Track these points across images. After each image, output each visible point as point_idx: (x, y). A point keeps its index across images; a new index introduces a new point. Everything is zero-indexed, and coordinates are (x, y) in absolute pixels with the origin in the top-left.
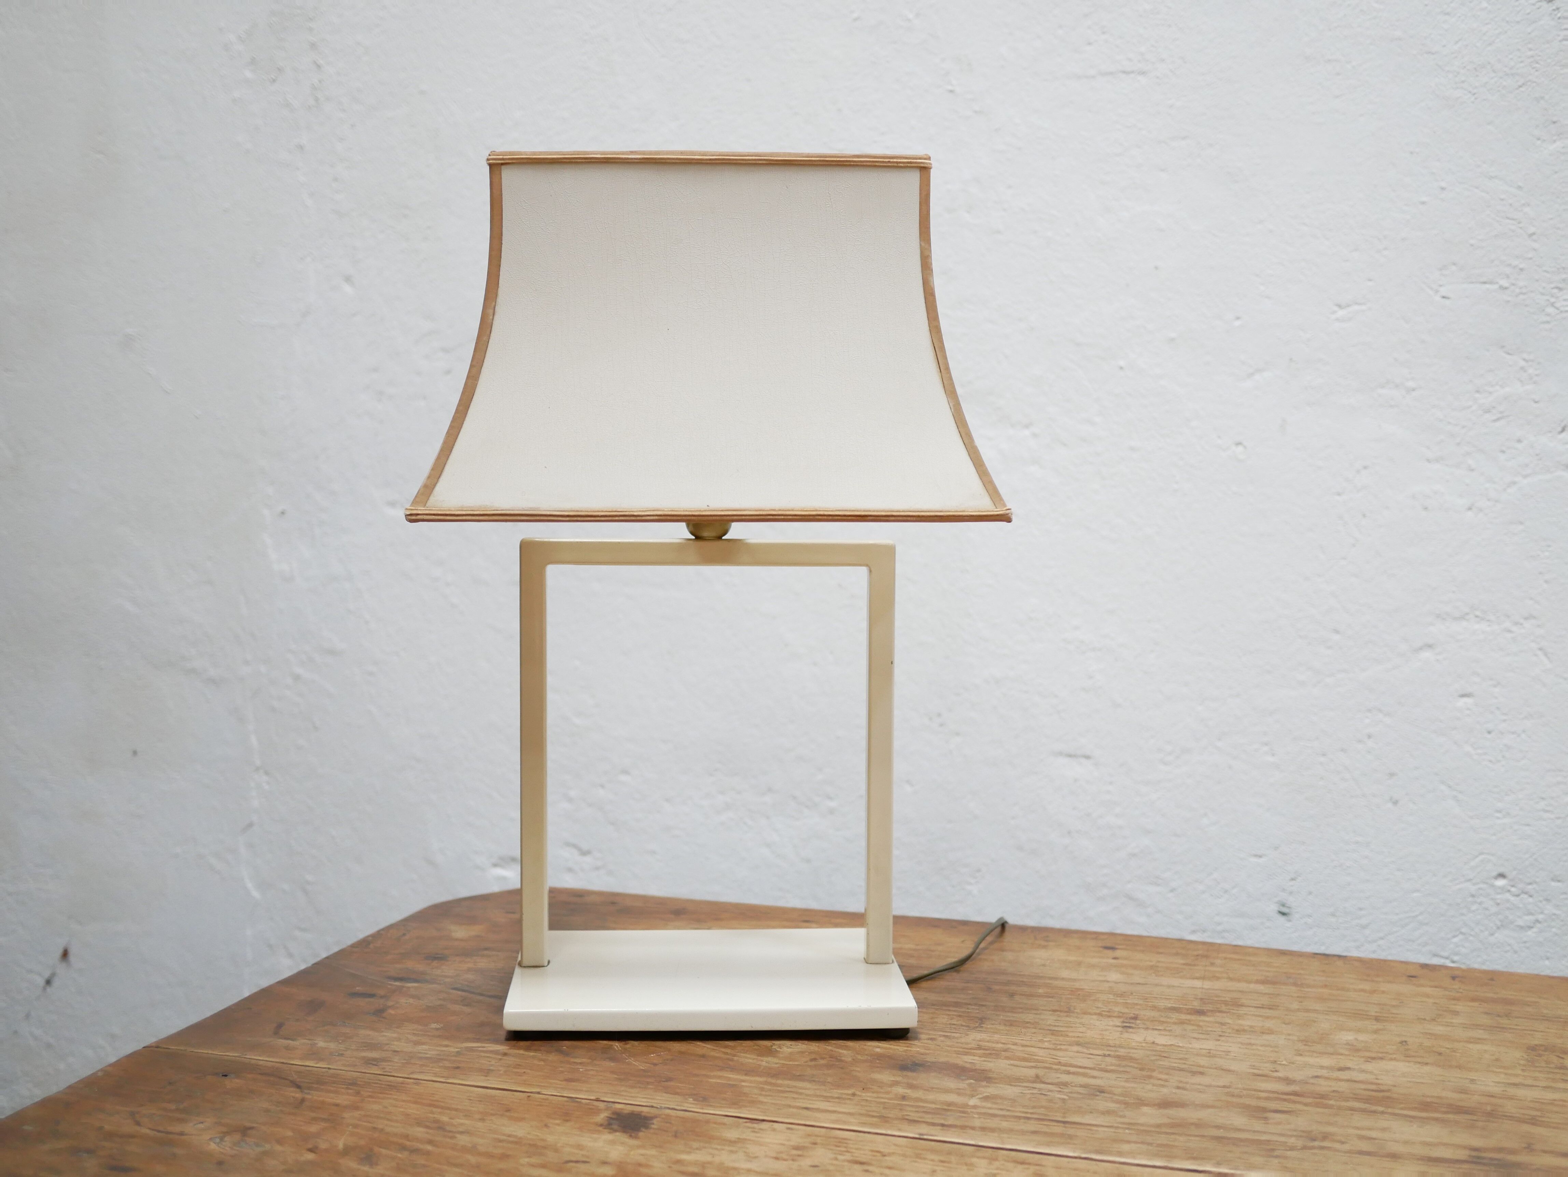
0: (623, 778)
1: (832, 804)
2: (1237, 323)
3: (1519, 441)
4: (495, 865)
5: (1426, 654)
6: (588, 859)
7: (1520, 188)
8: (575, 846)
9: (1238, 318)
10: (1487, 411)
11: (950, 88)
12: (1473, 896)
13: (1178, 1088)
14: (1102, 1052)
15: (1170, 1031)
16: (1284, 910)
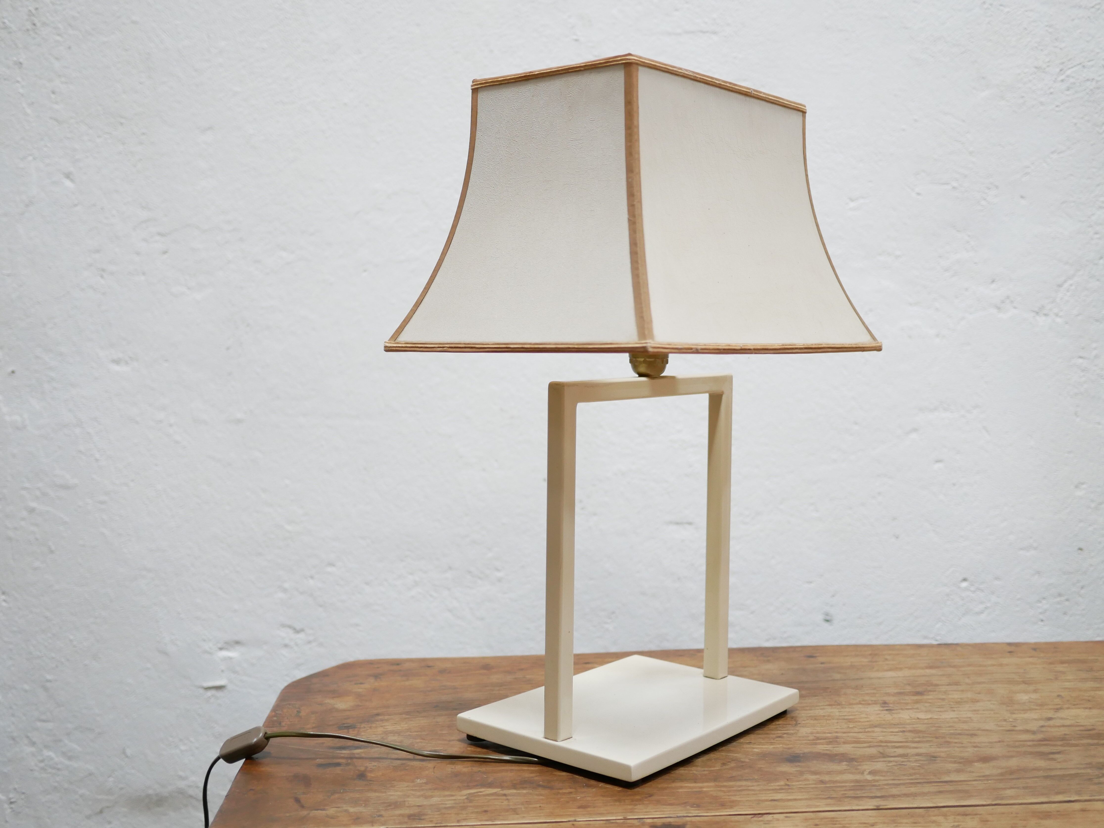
0: (329, 569)
1: (499, 574)
3: (967, 289)
4: (221, 649)
5: (914, 435)
6: (301, 635)
7: (964, 121)
8: (290, 627)
10: (946, 270)
11: (575, 37)
12: (948, 595)
13: (975, 747)
14: (897, 730)
15: (917, 708)
16: (828, 618)
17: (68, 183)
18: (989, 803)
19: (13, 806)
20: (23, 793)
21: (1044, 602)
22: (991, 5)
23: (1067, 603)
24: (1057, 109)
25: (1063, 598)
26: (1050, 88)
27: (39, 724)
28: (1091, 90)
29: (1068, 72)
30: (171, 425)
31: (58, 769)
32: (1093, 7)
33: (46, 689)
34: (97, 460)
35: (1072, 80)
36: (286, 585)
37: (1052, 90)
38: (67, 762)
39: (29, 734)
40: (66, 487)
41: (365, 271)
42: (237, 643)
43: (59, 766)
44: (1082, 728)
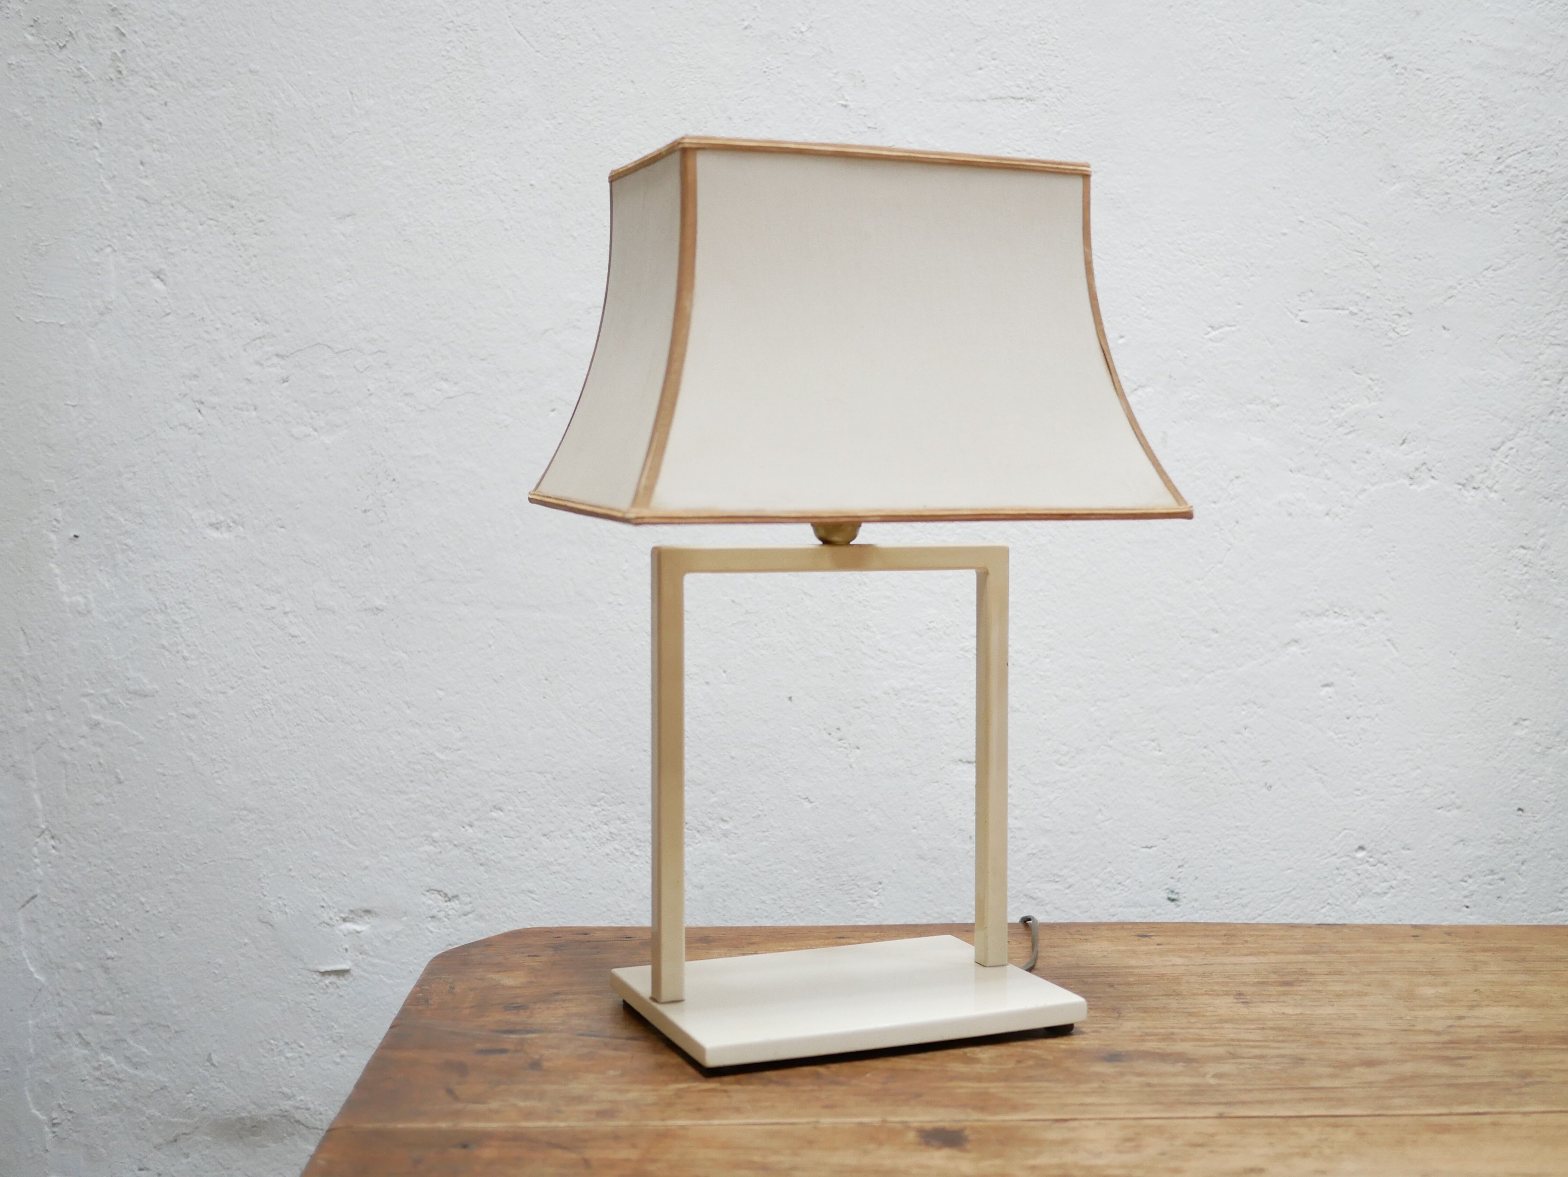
0: (494, 814)
1: (725, 826)
2: (1121, 341)
3: (1368, 452)
4: (344, 920)
5: (1294, 649)
6: (455, 904)
7: (1366, 224)
8: (439, 892)
9: (1122, 337)
10: (1341, 426)
11: (843, 102)
12: (1338, 869)
13: (1357, 1049)
14: (1254, 1026)
15: (1284, 1002)
16: (1173, 896)
17: (158, 284)
18: (1369, 1112)
19: (55, 1129)
20: (71, 1112)
21: (1470, 881)
22: (1405, 68)
23: (1502, 883)
24: (1493, 210)
25: (1496, 877)
26: (1483, 182)
27: (94, 1017)
28: (1540, 185)
29: (1509, 161)
30: (286, 613)
31: (119, 1080)
32: (1543, 74)
33: (106, 970)
34: (185, 658)
35: (1514, 172)
36: (435, 835)
37: (1486, 184)
38: (132, 1071)
39: (81, 1031)
40: (142, 694)
41: (553, 410)
42: (367, 912)
43: (120, 1076)
44: (1504, 1029)
